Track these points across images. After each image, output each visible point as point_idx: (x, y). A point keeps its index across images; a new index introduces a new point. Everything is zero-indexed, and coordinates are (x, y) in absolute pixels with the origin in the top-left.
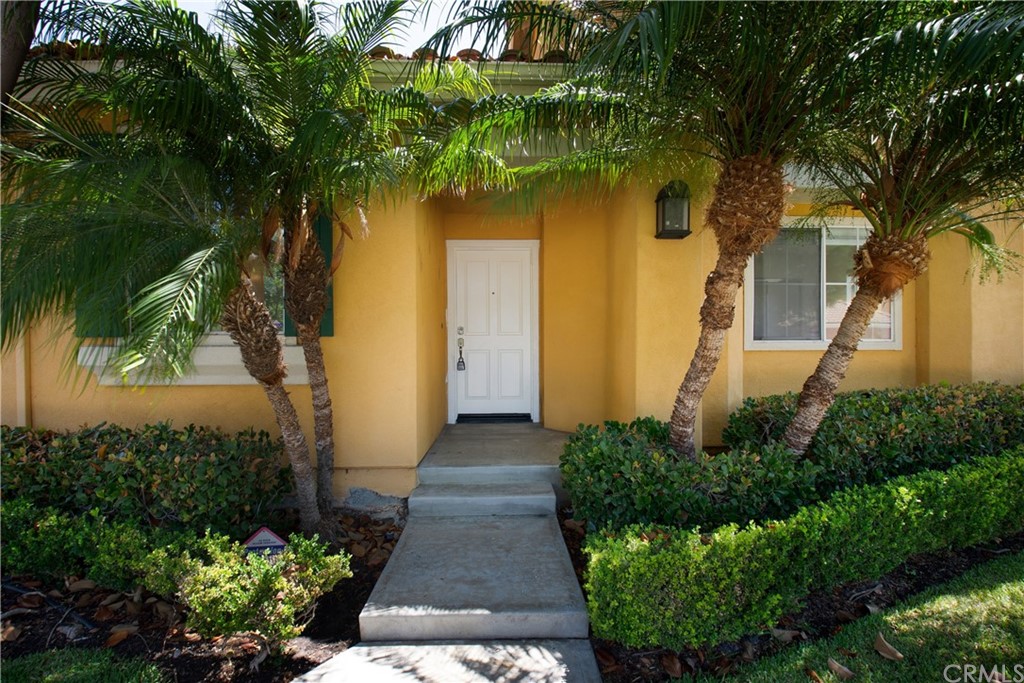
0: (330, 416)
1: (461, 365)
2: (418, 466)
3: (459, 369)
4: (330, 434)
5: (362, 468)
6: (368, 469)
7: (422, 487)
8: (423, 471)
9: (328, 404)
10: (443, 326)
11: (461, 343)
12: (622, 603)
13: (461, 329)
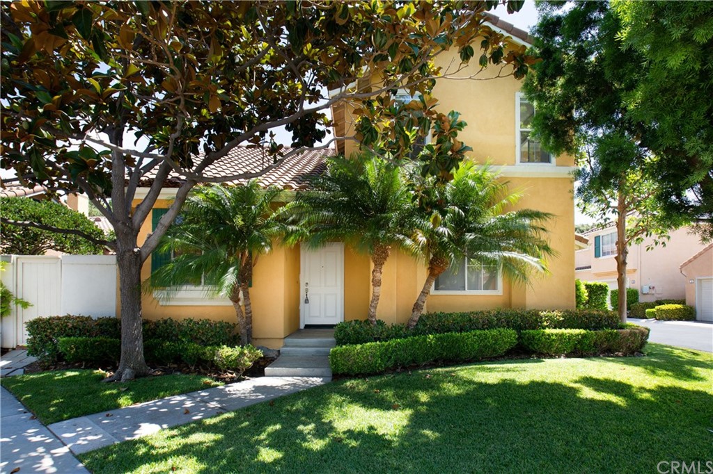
0: (251, 317)
1: (307, 301)
2: (284, 338)
3: (306, 303)
4: (251, 324)
5: (262, 338)
6: (265, 339)
7: (285, 346)
8: (287, 340)
9: (251, 312)
10: (298, 283)
11: (307, 291)
12: (337, 361)
13: (307, 284)
